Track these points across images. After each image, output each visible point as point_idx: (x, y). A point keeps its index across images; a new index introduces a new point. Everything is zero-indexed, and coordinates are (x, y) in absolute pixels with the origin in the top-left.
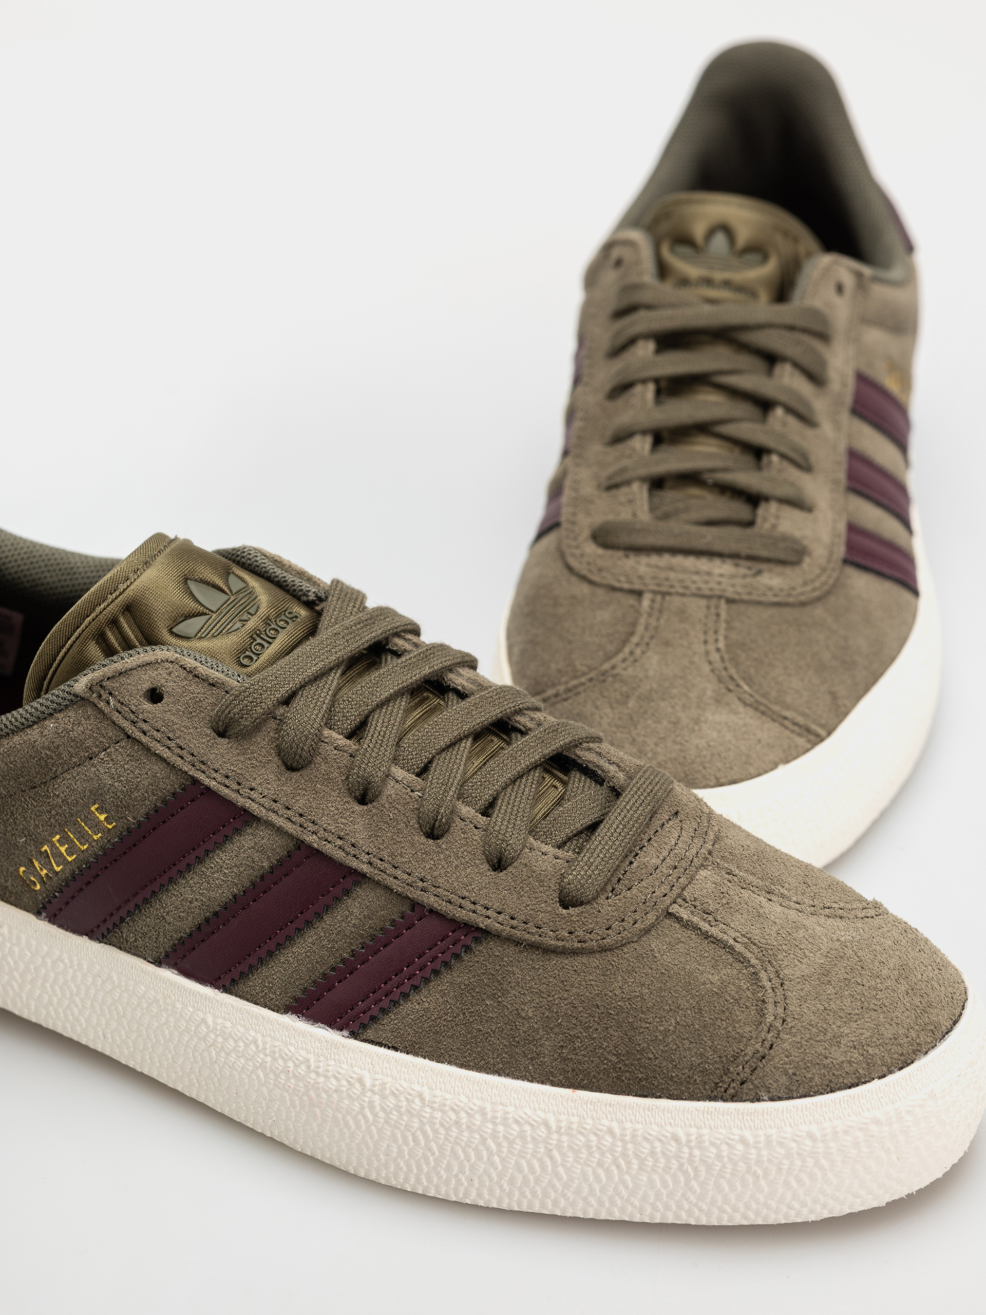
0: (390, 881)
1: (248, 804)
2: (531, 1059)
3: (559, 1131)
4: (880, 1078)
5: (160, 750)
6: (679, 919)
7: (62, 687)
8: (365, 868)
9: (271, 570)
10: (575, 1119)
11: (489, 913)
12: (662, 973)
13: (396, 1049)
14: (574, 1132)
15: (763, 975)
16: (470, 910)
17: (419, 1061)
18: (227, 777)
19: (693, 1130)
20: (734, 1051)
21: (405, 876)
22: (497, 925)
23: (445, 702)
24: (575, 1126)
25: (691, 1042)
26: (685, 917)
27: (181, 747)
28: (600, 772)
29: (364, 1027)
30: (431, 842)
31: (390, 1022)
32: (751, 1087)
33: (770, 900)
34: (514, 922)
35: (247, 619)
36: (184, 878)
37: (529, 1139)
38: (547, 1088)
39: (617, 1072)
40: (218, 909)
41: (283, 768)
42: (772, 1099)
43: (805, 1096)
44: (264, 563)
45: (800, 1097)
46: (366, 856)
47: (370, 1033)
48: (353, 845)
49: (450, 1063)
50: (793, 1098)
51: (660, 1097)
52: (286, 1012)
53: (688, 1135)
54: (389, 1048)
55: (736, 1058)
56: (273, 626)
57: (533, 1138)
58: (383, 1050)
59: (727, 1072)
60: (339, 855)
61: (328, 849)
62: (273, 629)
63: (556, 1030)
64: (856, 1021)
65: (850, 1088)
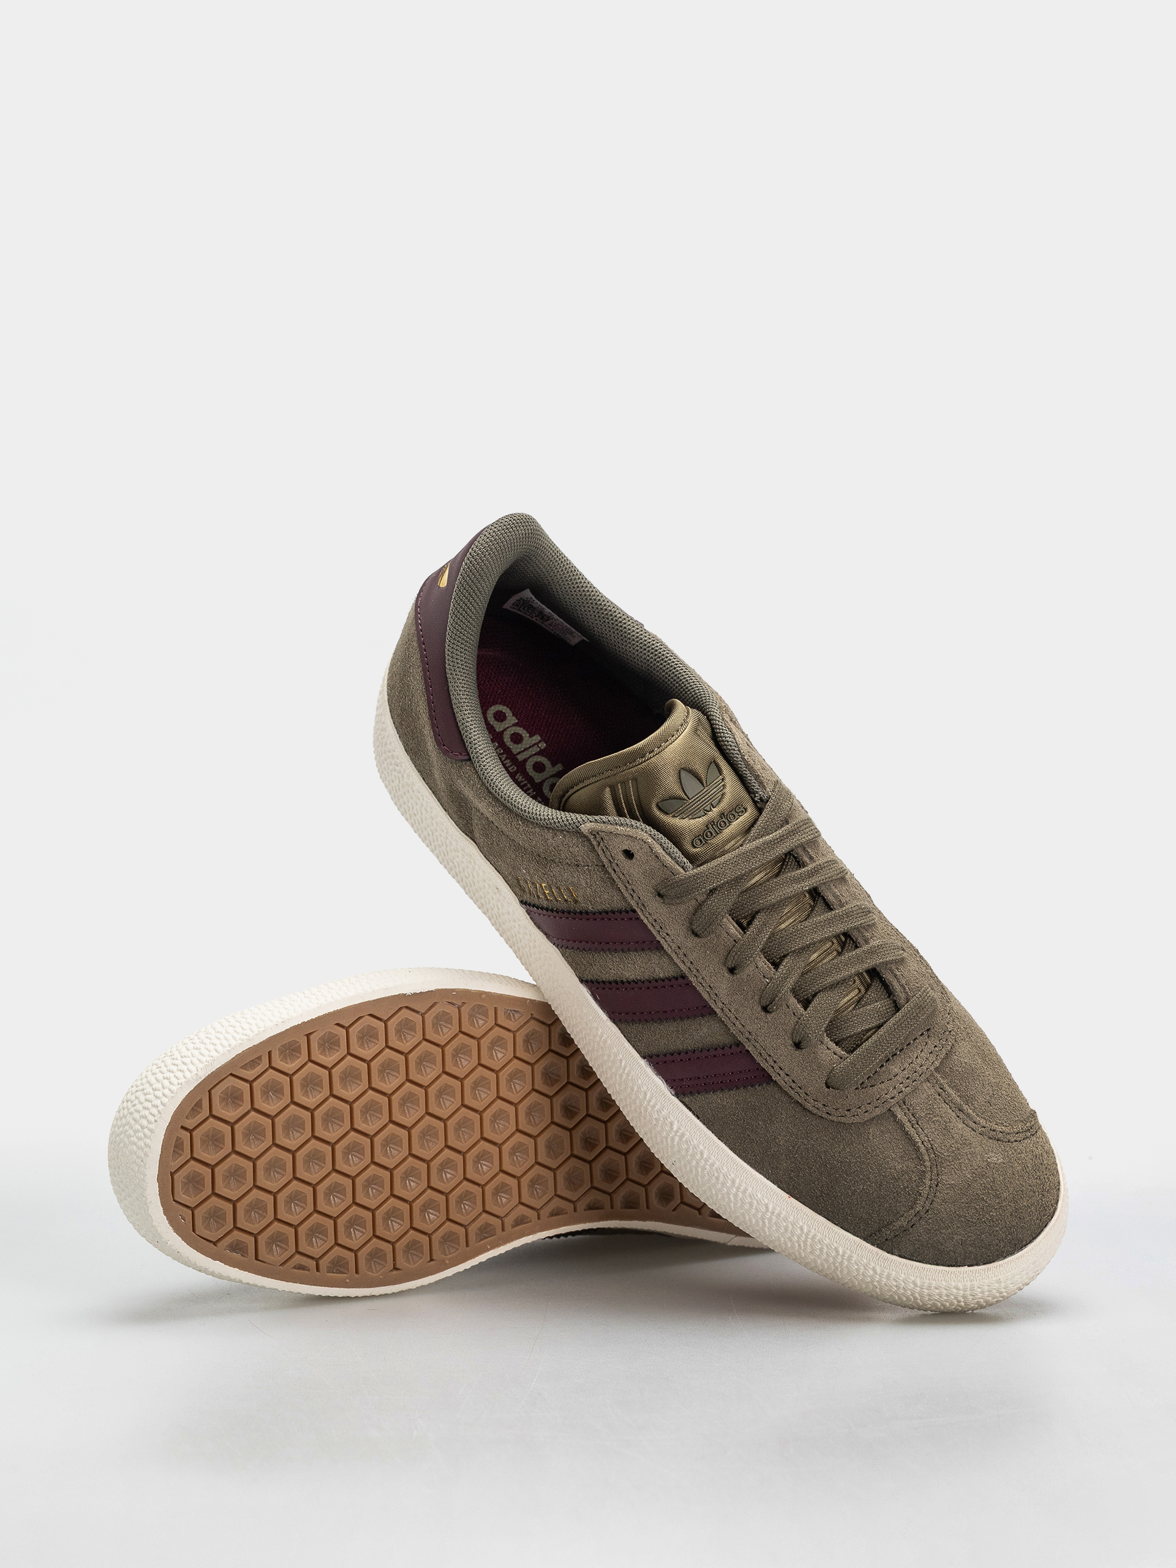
0: (730, 1025)
1: (662, 941)
2: (772, 1168)
3: (773, 1213)
4: (969, 1266)
5: (620, 885)
6: (895, 1116)
7: (577, 815)
8: (718, 1011)
9: (739, 766)
10: (784, 1213)
11: (781, 1072)
12: (868, 1151)
13: (698, 1118)
14: (781, 1218)
15: (928, 1175)
16: (770, 1066)
17: (709, 1133)
18: (656, 921)
19: (848, 1252)
20: (889, 1220)
21: (740, 1026)
22: (782, 1082)
23: (814, 902)
24: (782, 1216)
25: (867, 1204)
26: (899, 1116)
27: (634, 891)
28: (891, 988)
29: (684, 1095)
30: (763, 1013)
31: (700, 1099)
32: (890, 1245)
33: (958, 1117)
34: (793, 1085)
35: (709, 809)
36: (611, 954)
37: (754, 1208)
38: (775, 1187)
39: (817, 1200)
40: (625, 980)
41: (690, 933)
42: (900, 1256)
43: (920, 1262)
44: (737, 758)
45: (917, 1261)
46: (722, 1005)
47: (686, 1100)
48: (716, 994)
49: (725, 1143)
50: (913, 1260)
51: (837, 1225)
52: (644, 1058)
53: (844, 1252)
54: (694, 1115)
55: (888, 1224)
56: (724, 819)
57: (756, 1208)
58: (690, 1114)
59: (880, 1231)
60: (705, 996)
61: (699, 988)
62: (724, 821)
63: (793, 1160)
64: (970, 1227)
65: (949, 1266)
